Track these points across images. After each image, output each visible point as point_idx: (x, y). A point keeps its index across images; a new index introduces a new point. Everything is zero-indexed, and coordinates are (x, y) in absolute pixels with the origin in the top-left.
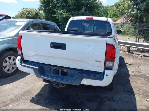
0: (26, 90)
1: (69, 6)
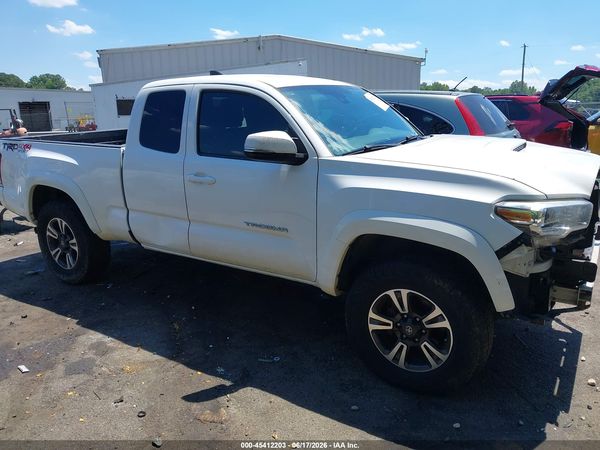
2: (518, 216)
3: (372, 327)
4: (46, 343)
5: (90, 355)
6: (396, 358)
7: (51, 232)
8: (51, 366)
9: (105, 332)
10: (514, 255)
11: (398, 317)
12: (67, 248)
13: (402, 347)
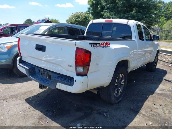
0: (29, 90)
1: (118, 7)
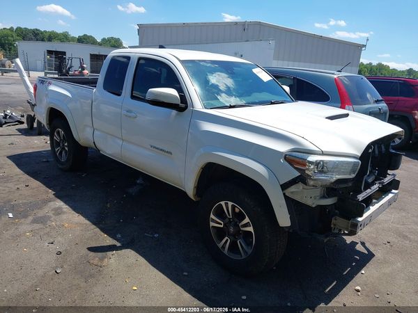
2: (298, 163)
3: (212, 224)
4: (31, 202)
5: (51, 214)
6: (223, 247)
7: (56, 138)
8: (25, 217)
9: (65, 202)
10: (293, 189)
11: (227, 220)
12: (64, 149)
13: (227, 240)
